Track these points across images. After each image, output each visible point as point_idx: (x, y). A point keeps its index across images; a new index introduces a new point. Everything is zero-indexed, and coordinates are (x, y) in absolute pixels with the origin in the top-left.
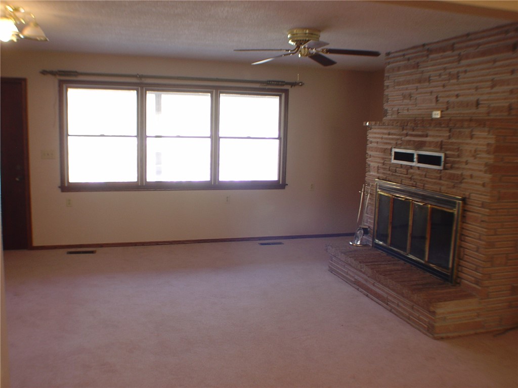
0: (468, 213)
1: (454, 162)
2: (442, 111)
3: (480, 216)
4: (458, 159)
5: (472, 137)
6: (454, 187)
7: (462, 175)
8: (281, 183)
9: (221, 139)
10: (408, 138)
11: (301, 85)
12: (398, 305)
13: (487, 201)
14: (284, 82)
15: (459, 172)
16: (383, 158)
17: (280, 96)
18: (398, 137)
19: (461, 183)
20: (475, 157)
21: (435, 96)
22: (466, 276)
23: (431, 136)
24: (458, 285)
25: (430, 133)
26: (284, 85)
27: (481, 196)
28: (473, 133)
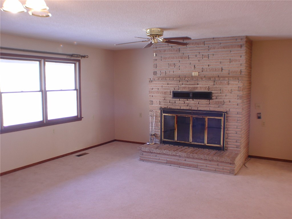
0: (229, 118)
1: (218, 96)
2: (199, 72)
3: (236, 118)
4: (221, 94)
5: (228, 84)
6: (219, 107)
7: (224, 101)
8: (79, 117)
9: (47, 92)
10: (183, 86)
11: (87, 57)
12: (206, 166)
13: (240, 111)
14: (80, 55)
15: (222, 100)
16: (164, 97)
17: (75, 64)
18: (176, 85)
19: (223, 105)
20: (231, 93)
21: (194, 65)
22: (230, 145)
23: (200, 84)
24: (226, 150)
25: (199, 83)
26: (79, 57)
27: (236, 110)
28: (229, 82)
